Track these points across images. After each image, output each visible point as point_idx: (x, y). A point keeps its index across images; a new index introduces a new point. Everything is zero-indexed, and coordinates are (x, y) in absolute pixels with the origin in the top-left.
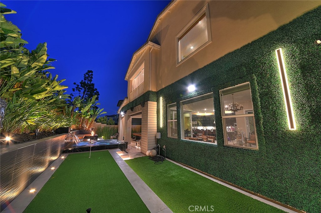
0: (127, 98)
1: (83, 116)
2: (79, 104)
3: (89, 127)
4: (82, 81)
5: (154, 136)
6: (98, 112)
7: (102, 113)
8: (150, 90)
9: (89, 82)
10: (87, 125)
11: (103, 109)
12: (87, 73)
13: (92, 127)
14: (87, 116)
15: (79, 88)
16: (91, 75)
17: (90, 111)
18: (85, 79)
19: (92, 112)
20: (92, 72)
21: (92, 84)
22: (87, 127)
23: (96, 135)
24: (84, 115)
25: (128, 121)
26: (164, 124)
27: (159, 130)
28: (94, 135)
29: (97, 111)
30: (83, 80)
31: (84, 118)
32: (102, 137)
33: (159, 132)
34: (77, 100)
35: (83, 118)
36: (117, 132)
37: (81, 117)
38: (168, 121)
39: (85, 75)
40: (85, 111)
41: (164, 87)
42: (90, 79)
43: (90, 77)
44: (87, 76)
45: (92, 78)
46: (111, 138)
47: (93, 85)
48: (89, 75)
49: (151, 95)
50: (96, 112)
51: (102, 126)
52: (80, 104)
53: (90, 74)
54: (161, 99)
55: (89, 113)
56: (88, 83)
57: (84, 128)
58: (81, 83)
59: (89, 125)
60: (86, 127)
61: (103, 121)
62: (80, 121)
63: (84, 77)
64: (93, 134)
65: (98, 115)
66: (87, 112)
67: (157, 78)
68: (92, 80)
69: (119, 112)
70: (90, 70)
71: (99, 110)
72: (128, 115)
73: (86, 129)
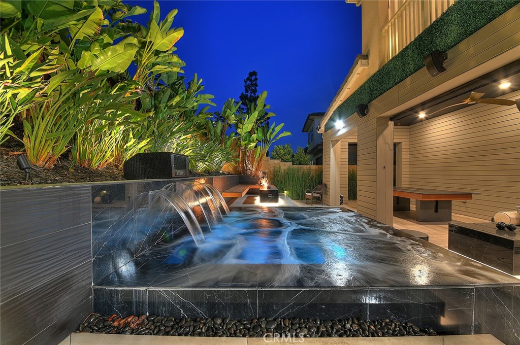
0: (366, 57)
1: (243, 143)
2: (233, 116)
3: (257, 170)
6: (271, 133)
7: (281, 136)
9: (252, 95)
10: (252, 163)
11: (283, 125)
12: (248, 79)
13: (262, 169)
14: (250, 142)
16: (254, 81)
17: (256, 132)
18: (247, 91)
19: (260, 135)
20: (254, 73)
22: (254, 170)
23: (273, 188)
24: (245, 141)
25: (380, 140)
28: (268, 188)
29: (271, 131)
31: (245, 148)
32: (285, 192)
34: (229, 107)
35: (242, 148)
36: (320, 182)
37: (240, 146)
39: (245, 82)
40: (245, 131)
42: (253, 88)
43: (254, 84)
44: (249, 82)
45: (257, 85)
46: (307, 197)
48: (251, 81)
50: (269, 133)
51: (283, 168)
52: (236, 116)
53: (253, 77)
55: (254, 136)
56: (251, 96)
57: (247, 170)
59: (255, 163)
60: (251, 168)
61: (285, 154)
62: (239, 156)
63: (245, 86)
64: (265, 185)
65: (273, 139)
66: (251, 133)
68: (257, 90)
69: (323, 128)
70: (251, 71)
71: (275, 127)
72: (379, 119)
73: (251, 173)
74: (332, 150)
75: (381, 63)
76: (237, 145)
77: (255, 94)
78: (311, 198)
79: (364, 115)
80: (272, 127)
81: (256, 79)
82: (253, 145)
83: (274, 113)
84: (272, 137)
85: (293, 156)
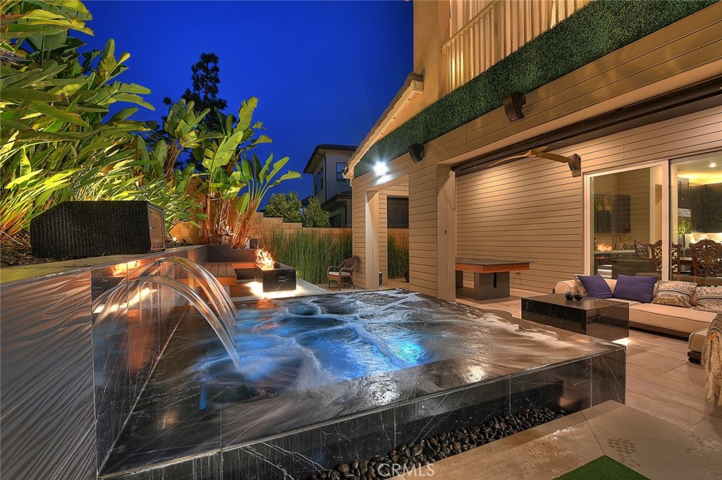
0: (421, 78)
1: (213, 185)
2: (193, 134)
3: (241, 235)
6: (268, 173)
7: (284, 177)
9: (209, 96)
10: (231, 223)
11: (286, 159)
12: (199, 65)
13: (251, 233)
14: (228, 185)
16: (212, 71)
17: (238, 167)
18: (197, 87)
19: (247, 173)
20: (211, 58)
21: (220, 100)
22: (235, 235)
23: (284, 266)
24: (216, 182)
25: (441, 196)
28: (277, 266)
29: (265, 168)
30: (192, 88)
31: (218, 195)
34: (181, 115)
35: (212, 194)
36: (348, 254)
37: (206, 191)
39: (195, 70)
40: (218, 164)
42: (210, 84)
43: (212, 78)
44: (201, 72)
45: (217, 81)
46: (330, 278)
48: (206, 70)
50: (263, 172)
51: (288, 232)
52: (198, 135)
53: (211, 65)
55: (236, 175)
56: (206, 98)
57: (221, 236)
59: (238, 225)
60: (230, 232)
61: (289, 209)
62: (205, 209)
63: (193, 78)
65: (270, 183)
66: (227, 169)
68: (219, 89)
69: (351, 171)
70: (207, 53)
71: (274, 161)
72: (440, 167)
73: (230, 241)
74: (367, 205)
75: (442, 91)
76: (199, 188)
77: (214, 96)
78: (336, 279)
79: (419, 159)
80: (269, 161)
81: (216, 69)
82: (234, 190)
83: (270, 137)
84: (268, 179)
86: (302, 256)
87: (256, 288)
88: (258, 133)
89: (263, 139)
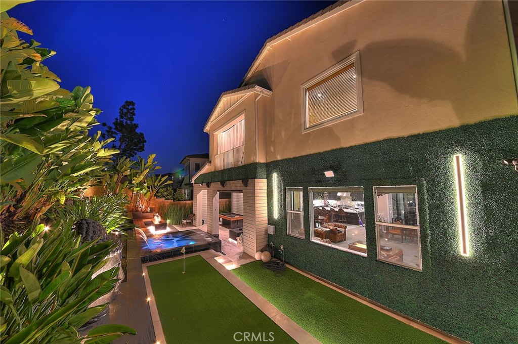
0: (210, 162)
1: (135, 189)
2: (129, 170)
3: (146, 207)
4: (117, 119)
5: (264, 229)
6: (159, 182)
7: (166, 183)
8: (257, 162)
9: (129, 122)
10: (142, 202)
11: (167, 177)
12: (124, 107)
13: (150, 206)
14: (142, 189)
15: (112, 132)
16: (131, 109)
17: (146, 181)
18: (122, 117)
19: (150, 183)
20: (132, 103)
21: (135, 124)
22: (143, 207)
24: (137, 187)
25: (214, 199)
26: (280, 214)
27: (271, 221)
28: (160, 222)
29: (158, 180)
30: (119, 118)
31: (137, 193)
33: (272, 225)
34: (124, 163)
35: (135, 192)
37: (133, 191)
38: (287, 211)
39: (121, 110)
40: (138, 182)
41: (279, 158)
42: (129, 116)
43: (130, 113)
44: (125, 110)
45: (134, 115)
46: (183, 223)
47: (136, 126)
48: (127, 109)
49: (259, 170)
50: (156, 182)
51: (167, 204)
52: (131, 171)
53: (131, 107)
54: (275, 176)
55: (146, 185)
56: (126, 123)
57: (138, 208)
58: (115, 124)
59: (145, 203)
60: (142, 206)
61: (168, 195)
62: (131, 198)
63: (120, 113)
65: (159, 186)
66: (142, 183)
67: (268, 143)
68: (134, 119)
70: (129, 101)
71: (162, 178)
73: (142, 210)
75: (215, 169)
78: (185, 223)
79: (209, 187)
80: (159, 178)
81: (134, 109)
82: (144, 191)
85: (174, 195)
86: (172, 214)
87: (152, 229)
88: (156, 165)
89: (157, 167)
